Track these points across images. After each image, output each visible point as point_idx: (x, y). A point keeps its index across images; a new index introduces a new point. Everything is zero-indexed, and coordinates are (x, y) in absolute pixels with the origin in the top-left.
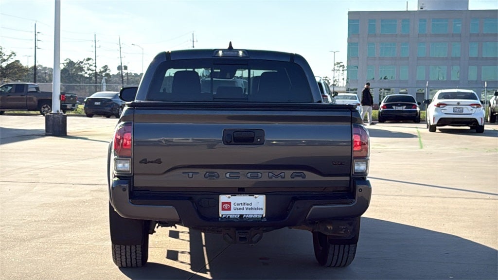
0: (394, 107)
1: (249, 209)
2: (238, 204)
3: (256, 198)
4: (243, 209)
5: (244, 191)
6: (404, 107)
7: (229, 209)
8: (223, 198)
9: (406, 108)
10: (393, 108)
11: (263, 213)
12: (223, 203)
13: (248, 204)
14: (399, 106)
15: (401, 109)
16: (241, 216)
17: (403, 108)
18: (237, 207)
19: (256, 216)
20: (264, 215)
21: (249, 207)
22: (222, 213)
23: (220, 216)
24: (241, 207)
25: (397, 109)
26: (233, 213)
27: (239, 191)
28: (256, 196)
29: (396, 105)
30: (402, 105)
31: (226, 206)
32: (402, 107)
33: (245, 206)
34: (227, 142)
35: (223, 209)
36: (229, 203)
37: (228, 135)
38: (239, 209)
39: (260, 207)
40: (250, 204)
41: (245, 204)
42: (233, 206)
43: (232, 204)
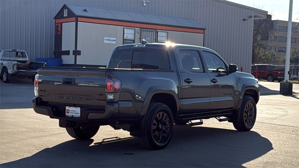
2: (72, 111)
3: (77, 108)
4: (73, 113)
7: (69, 113)
8: (67, 108)
11: (79, 115)
12: (67, 110)
16: (72, 116)
19: (77, 117)
20: (80, 116)
21: (75, 112)
22: (67, 114)
24: (72, 112)
26: (70, 115)
31: (68, 111)
33: (74, 112)
35: (67, 113)
36: (69, 110)
38: (72, 113)
39: (78, 113)
40: (75, 111)
41: (73, 111)
42: (70, 112)
43: (70, 111)
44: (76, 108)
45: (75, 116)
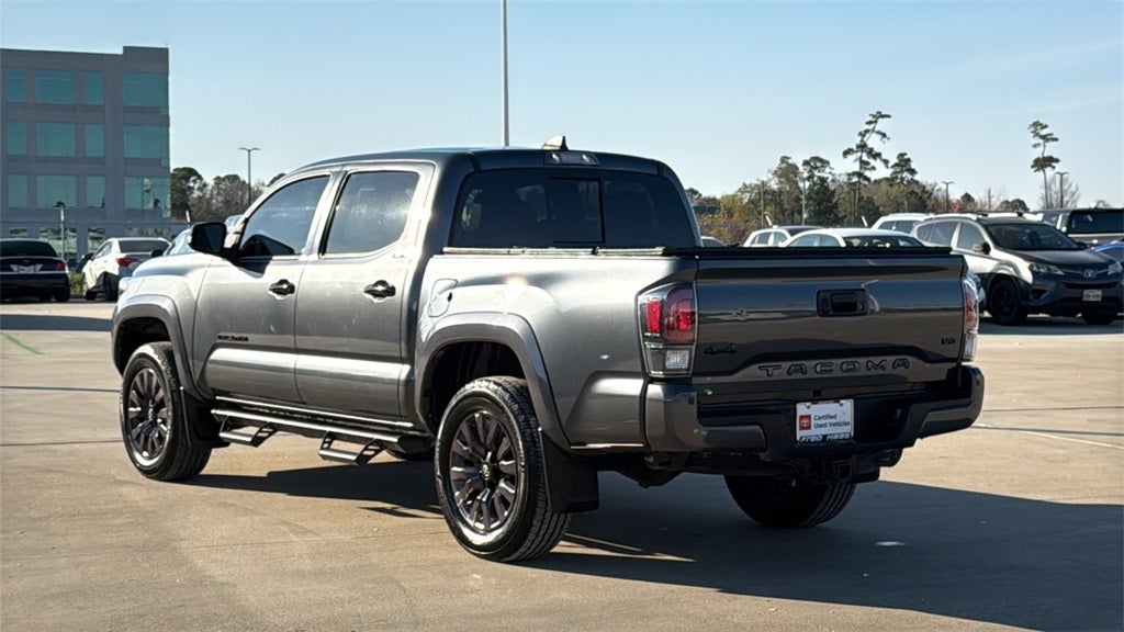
0: (14, 267)
1: (834, 425)
2: (820, 418)
3: (842, 405)
4: (825, 425)
5: (820, 395)
6: (39, 266)
7: (809, 428)
8: (802, 409)
9: (42, 269)
10: (11, 270)
11: (850, 431)
12: (802, 417)
13: (832, 417)
14: (27, 265)
15: (32, 272)
16: (825, 436)
17: (36, 269)
18: (819, 422)
19: (842, 437)
20: (852, 434)
21: (833, 421)
22: (800, 434)
23: (798, 438)
24: (823, 422)
25: (22, 272)
26: (814, 433)
27: (814, 395)
28: (842, 401)
29: (20, 262)
30: (33, 262)
31: (805, 421)
32: (32, 267)
33: (828, 421)
34: (822, 312)
35: (802, 428)
36: (809, 417)
37: (825, 300)
38: (821, 426)
39: (846, 424)
40: (835, 417)
41: (828, 417)
42: (813, 422)
43: (812, 419)
44: (837, 404)
45: (836, 437)
